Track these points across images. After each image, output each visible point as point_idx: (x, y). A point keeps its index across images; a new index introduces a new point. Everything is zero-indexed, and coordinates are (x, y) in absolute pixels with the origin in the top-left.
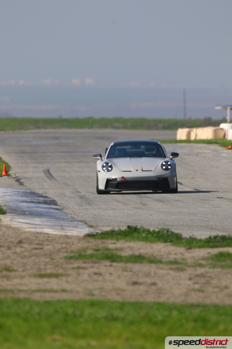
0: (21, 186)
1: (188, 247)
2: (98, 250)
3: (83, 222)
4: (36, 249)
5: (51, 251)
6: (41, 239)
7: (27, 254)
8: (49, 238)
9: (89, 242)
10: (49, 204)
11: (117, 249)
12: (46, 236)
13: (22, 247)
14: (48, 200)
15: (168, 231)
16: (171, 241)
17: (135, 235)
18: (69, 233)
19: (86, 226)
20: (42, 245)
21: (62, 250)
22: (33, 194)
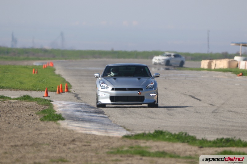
0: (78, 100)
1: (200, 146)
2: (132, 147)
3: (122, 127)
4: (85, 146)
5: (96, 147)
6: (89, 138)
7: (78, 149)
8: (96, 138)
9: (125, 141)
10: (99, 113)
11: (146, 147)
12: (94, 136)
13: (75, 144)
14: (98, 110)
15: (186, 134)
16: (188, 142)
17: (161, 136)
18: (111, 135)
19: (125, 130)
20: (90, 143)
21: (105, 147)
22: (87, 106)
